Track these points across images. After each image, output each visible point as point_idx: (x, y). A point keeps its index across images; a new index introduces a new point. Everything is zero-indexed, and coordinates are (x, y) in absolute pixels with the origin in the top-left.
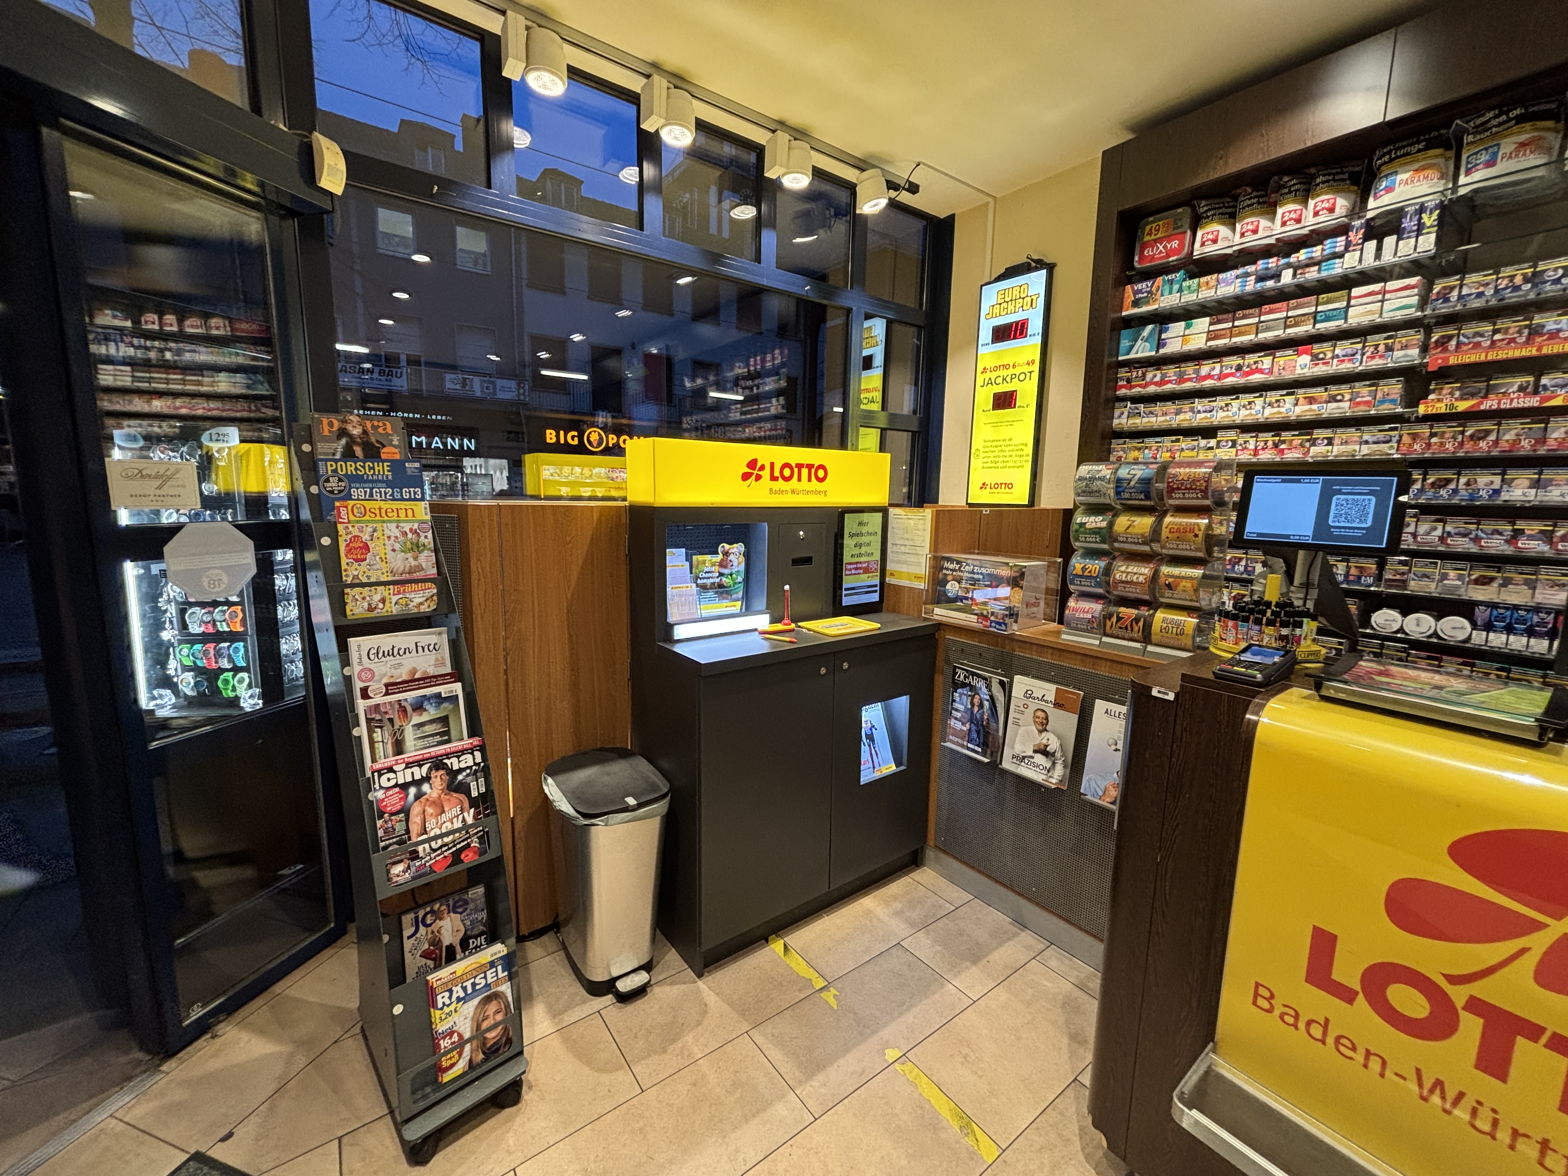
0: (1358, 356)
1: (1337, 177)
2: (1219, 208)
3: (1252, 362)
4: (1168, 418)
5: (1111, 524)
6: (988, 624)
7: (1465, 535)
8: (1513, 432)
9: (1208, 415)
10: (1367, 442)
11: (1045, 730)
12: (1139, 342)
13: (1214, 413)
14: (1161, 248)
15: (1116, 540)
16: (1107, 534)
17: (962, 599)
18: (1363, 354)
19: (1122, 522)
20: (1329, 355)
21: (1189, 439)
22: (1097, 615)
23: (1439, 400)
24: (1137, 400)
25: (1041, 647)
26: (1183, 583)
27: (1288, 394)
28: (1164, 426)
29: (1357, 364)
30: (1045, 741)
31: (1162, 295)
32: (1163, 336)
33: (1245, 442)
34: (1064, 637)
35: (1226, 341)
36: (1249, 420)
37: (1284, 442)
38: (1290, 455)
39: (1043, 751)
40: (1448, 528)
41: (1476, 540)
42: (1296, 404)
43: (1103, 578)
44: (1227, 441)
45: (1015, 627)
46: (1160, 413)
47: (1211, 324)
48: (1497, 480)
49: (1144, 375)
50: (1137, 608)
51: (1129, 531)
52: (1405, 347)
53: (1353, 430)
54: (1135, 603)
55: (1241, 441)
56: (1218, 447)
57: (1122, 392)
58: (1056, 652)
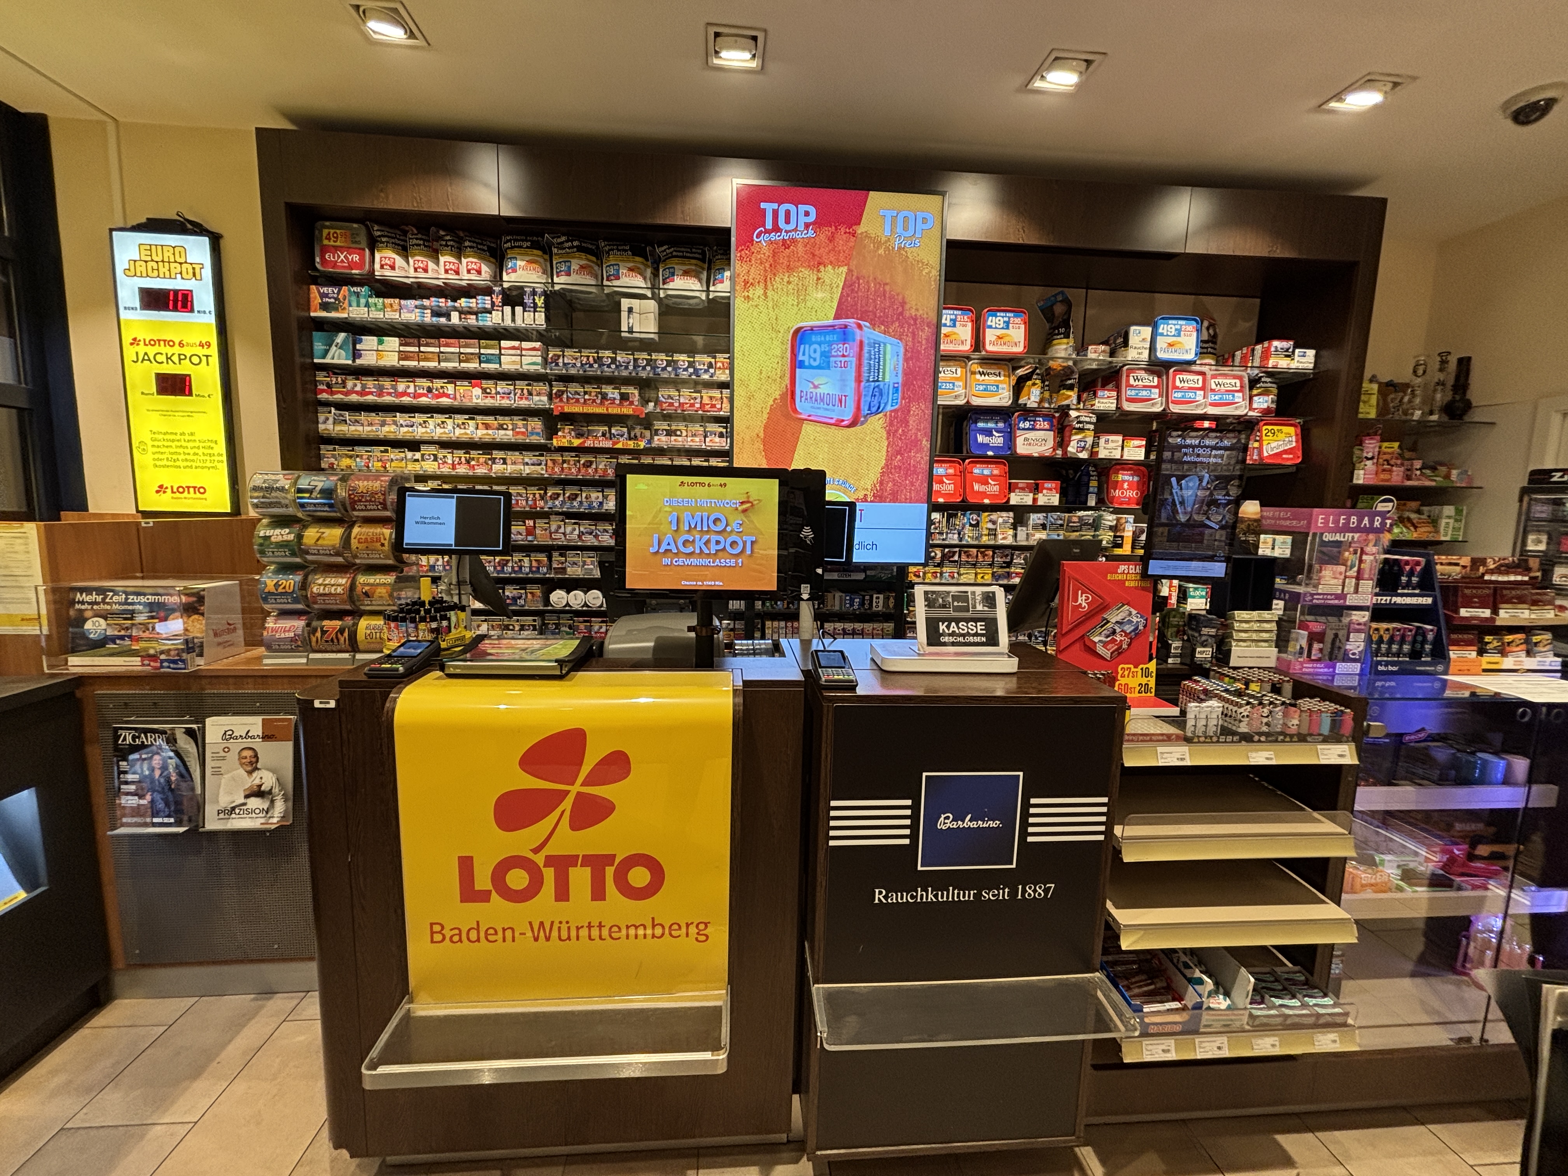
0: (512, 395)
1: (479, 247)
2: (393, 238)
3: (439, 386)
4: (374, 428)
5: (300, 537)
6: (158, 664)
7: (591, 534)
8: (603, 463)
9: (410, 429)
10: (527, 464)
11: (256, 769)
12: (334, 348)
13: (415, 428)
14: (342, 257)
15: (308, 553)
16: (297, 547)
17: (113, 640)
18: (515, 395)
19: (311, 534)
20: (494, 391)
21: (397, 450)
22: (299, 632)
23: (564, 437)
24: (342, 406)
25: (239, 678)
26: (379, 590)
27: (470, 419)
28: (372, 436)
29: (513, 402)
30: (257, 782)
31: (350, 305)
32: (358, 347)
33: (444, 457)
34: (266, 661)
35: (415, 363)
36: (444, 438)
37: (473, 459)
38: (479, 471)
39: (258, 793)
40: (582, 529)
41: (596, 536)
42: (477, 428)
43: (299, 593)
44: (429, 455)
45: (200, 661)
46: (366, 423)
47: (401, 345)
48: (600, 494)
49: (344, 382)
50: (340, 619)
51: (319, 542)
52: (539, 394)
53: (517, 453)
54: (338, 615)
55: (440, 456)
56: (423, 460)
57: (324, 396)
58: (260, 681)
